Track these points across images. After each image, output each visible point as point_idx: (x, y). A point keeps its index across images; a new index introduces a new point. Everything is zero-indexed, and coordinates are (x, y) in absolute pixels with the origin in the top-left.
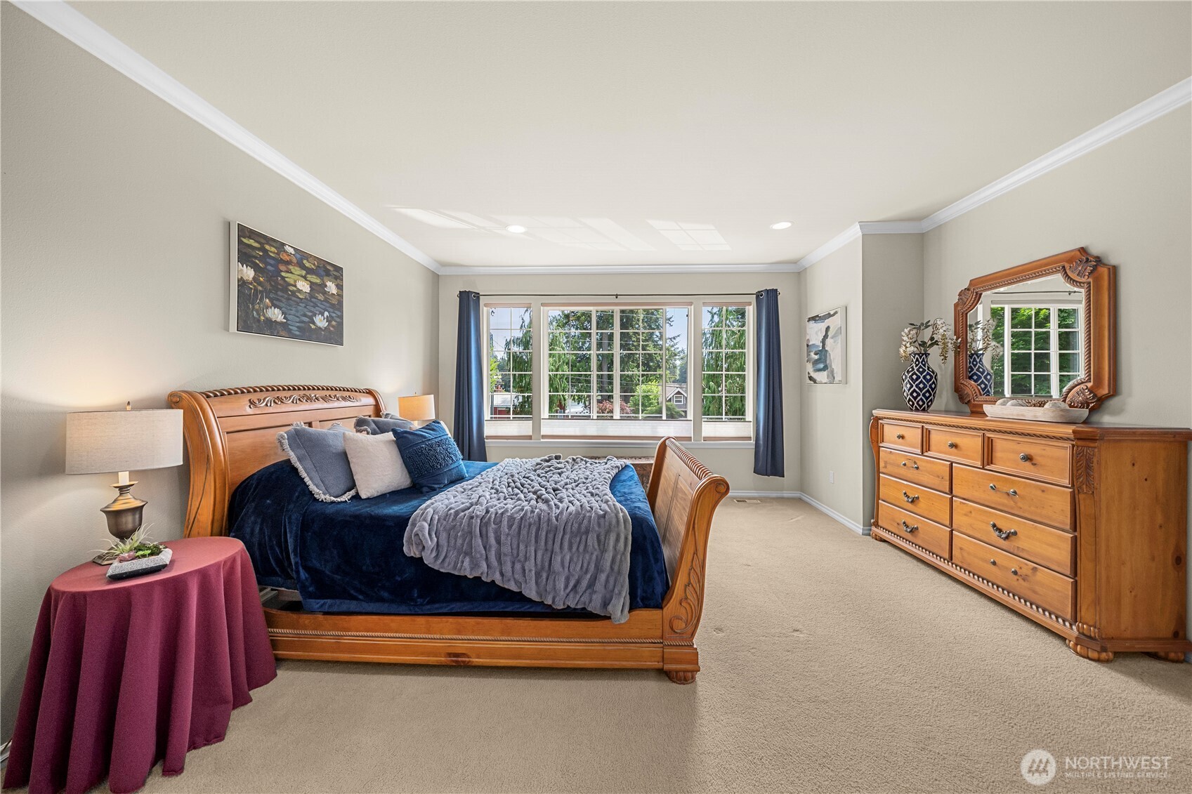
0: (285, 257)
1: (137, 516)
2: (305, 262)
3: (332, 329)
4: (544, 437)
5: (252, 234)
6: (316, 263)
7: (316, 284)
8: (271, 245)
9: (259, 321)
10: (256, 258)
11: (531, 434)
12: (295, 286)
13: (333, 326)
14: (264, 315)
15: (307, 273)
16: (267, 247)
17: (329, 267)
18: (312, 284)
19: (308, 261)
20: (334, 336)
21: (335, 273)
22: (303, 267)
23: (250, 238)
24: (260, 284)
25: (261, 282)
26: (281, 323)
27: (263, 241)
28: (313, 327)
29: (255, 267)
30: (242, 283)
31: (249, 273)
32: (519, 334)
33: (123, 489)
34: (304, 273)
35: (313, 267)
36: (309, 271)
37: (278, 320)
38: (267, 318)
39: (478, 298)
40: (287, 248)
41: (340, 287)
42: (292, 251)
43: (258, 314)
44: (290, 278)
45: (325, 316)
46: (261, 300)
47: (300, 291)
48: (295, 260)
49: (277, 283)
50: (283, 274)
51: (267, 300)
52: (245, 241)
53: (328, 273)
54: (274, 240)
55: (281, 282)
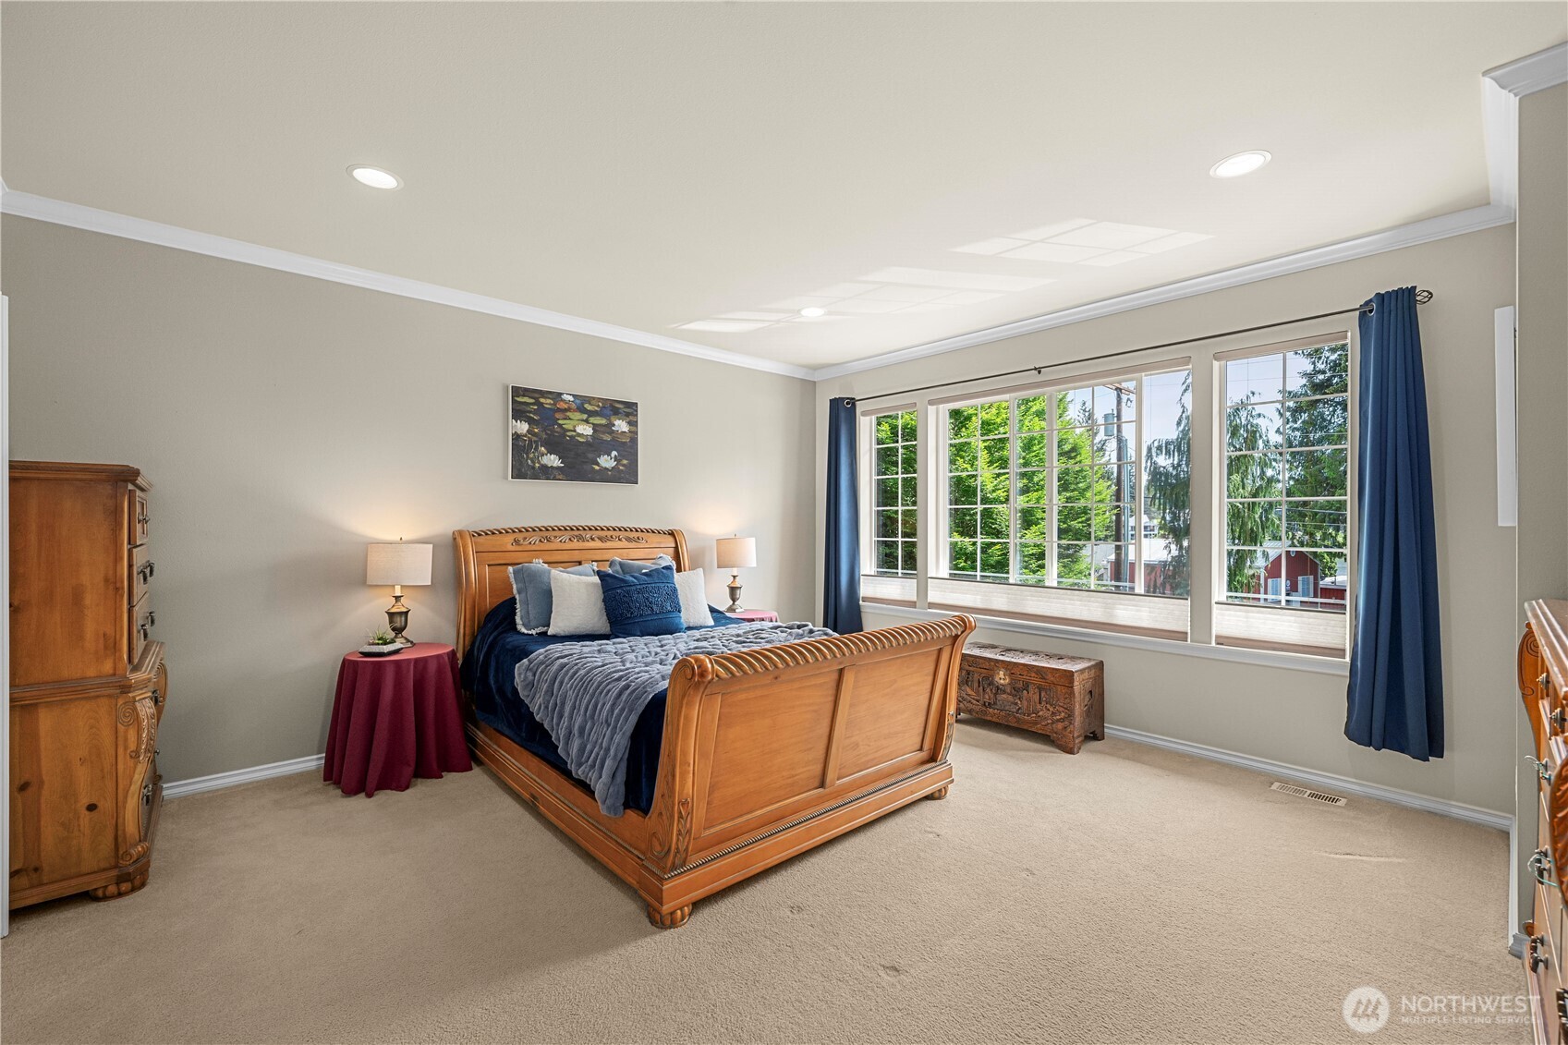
0: (562, 405)
1: (403, 619)
2: (586, 406)
3: (621, 468)
4: (932, 605)
5: (526, 392)
6: (601, 404)
7: (600, 425)
8: (546, 398)
9: (533, 468)
10: (530, 412)
11: (915, 599)
12: (575, 431)
13: (623, 465)
14: (539, 462)
15: (590, 416)
16: (542, 400)
17: (618, 405)
18: (595, 427)
19: (590, 404)
20: (627, 474)
21: (628, 410)
22: (582, 410)
23: (524, 396)
24: (534, 434)
25: (536, 433)
26: (558, 468)
27: (537, 395)
28: (597, 468)
29: (530, 421)
30: (516, 437)
31: (523, 427)
32: (1173, 434)
33: (397, 598)
34: (585, 416)
35: (596, 408)
36: (591, 414)
37: (555, 465)
38: (542, 465)
39: (854, 405)
40: (565, 397)
41: (633, 424)
42: (571, 398)
43: (533, 462)
44: (568, 425)
45: (613, 455)
46: (536, 449)
47: (579, 435)
48: (574, 406)
49: (553, 431)
50: (560, 422)
51: (543, 449)
52: (518, 399)
53: (616, 412)
54: (550, 392)
55: (558, 430)
